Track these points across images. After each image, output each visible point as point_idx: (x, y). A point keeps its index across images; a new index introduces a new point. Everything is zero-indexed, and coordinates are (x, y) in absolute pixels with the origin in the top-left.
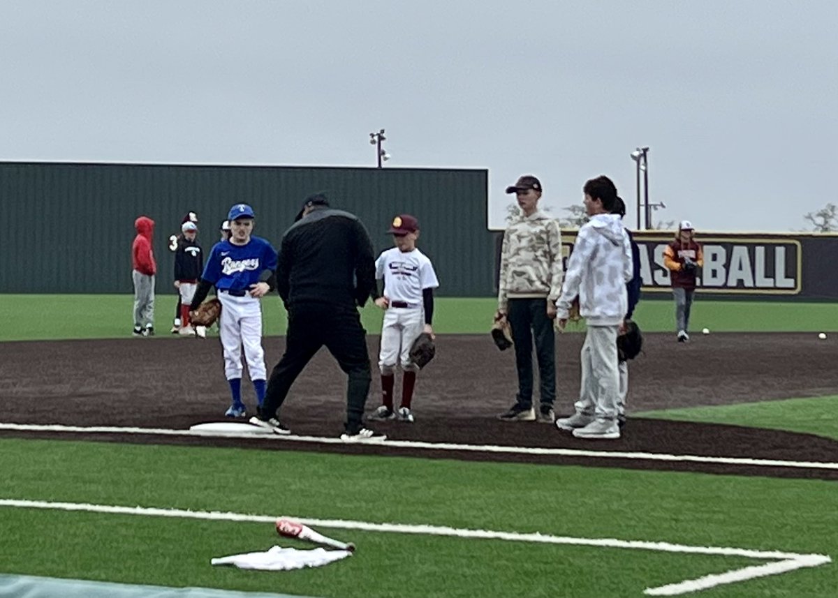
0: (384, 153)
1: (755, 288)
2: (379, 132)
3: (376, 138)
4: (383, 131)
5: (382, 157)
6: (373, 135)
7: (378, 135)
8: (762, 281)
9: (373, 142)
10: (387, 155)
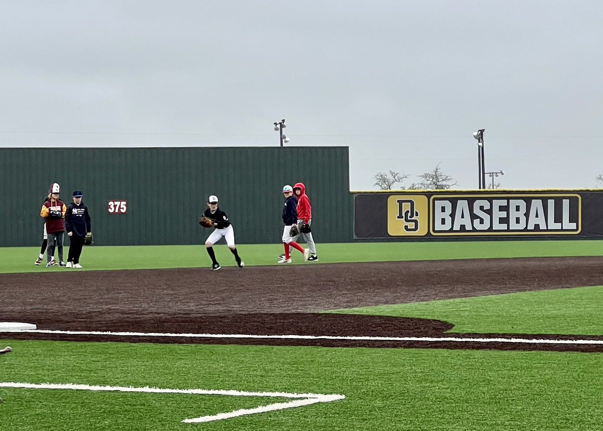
0: (285, 138)
1: (547, 230)
2: (281, 122)
3: (279, 126)
4: (283, 121)
5: (283, 140)
6: (276, 124)
7: (280, 123)
8: (552, 225)
9: (276, 129)
10: (287, 139)
